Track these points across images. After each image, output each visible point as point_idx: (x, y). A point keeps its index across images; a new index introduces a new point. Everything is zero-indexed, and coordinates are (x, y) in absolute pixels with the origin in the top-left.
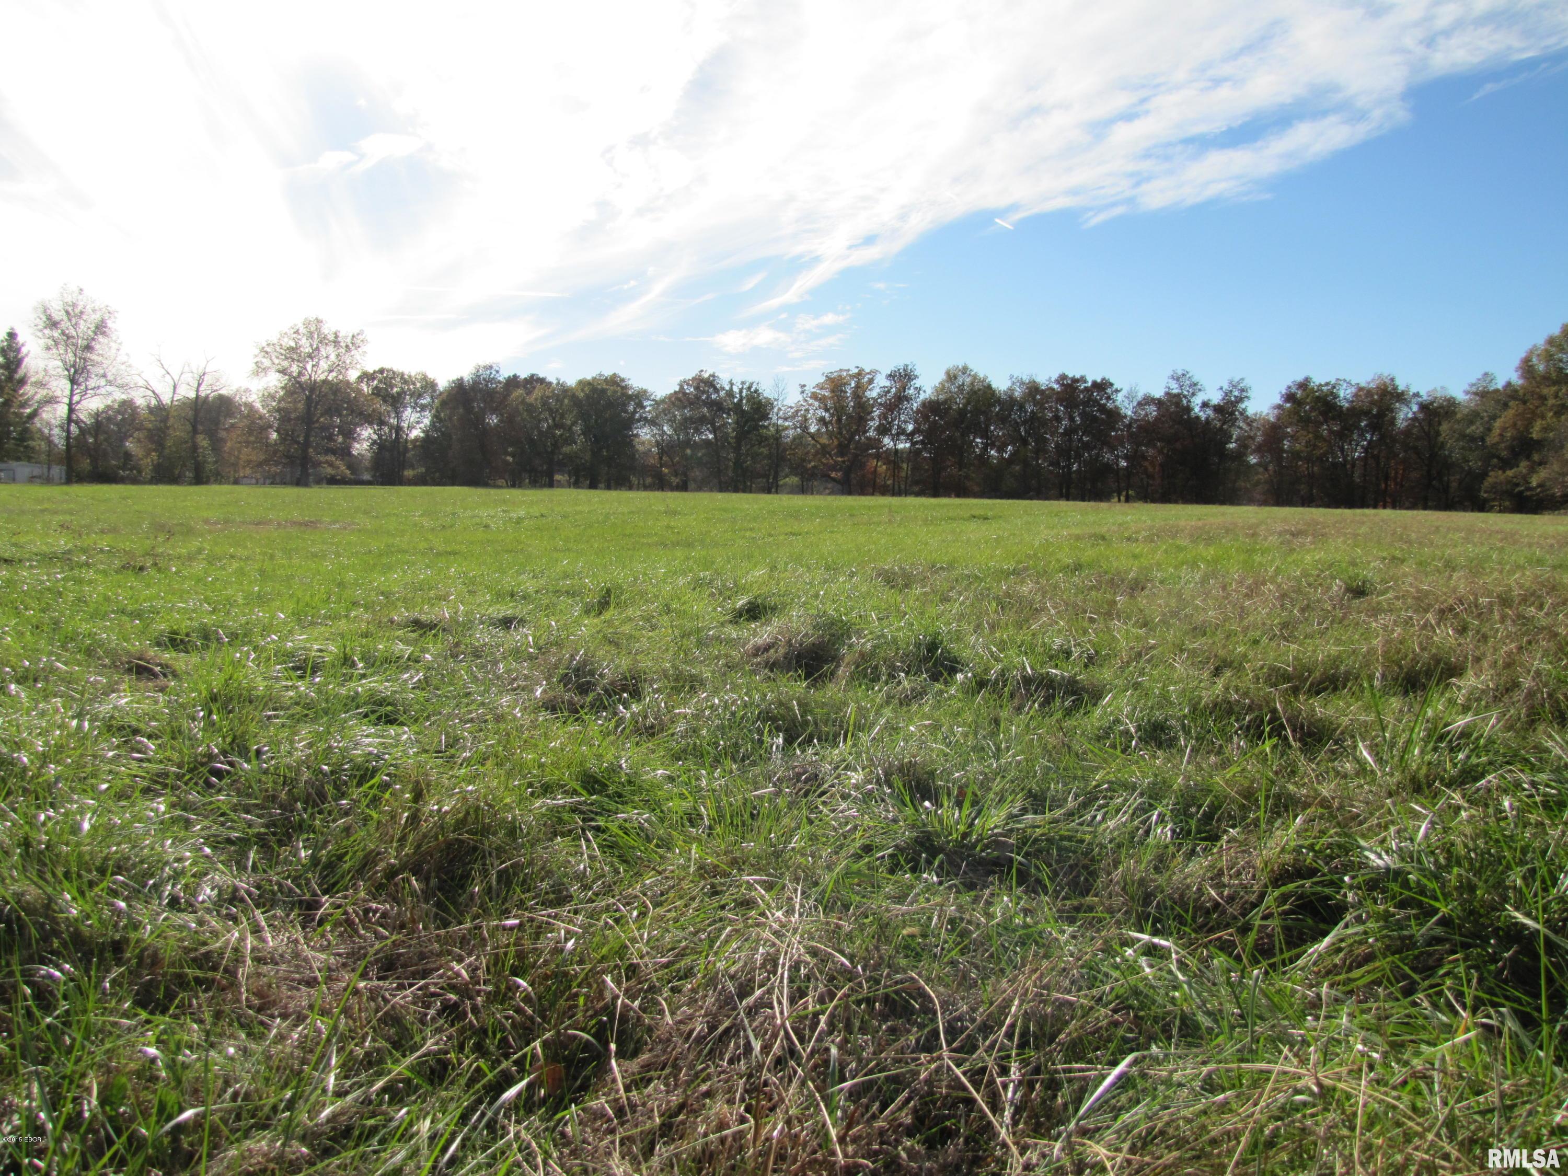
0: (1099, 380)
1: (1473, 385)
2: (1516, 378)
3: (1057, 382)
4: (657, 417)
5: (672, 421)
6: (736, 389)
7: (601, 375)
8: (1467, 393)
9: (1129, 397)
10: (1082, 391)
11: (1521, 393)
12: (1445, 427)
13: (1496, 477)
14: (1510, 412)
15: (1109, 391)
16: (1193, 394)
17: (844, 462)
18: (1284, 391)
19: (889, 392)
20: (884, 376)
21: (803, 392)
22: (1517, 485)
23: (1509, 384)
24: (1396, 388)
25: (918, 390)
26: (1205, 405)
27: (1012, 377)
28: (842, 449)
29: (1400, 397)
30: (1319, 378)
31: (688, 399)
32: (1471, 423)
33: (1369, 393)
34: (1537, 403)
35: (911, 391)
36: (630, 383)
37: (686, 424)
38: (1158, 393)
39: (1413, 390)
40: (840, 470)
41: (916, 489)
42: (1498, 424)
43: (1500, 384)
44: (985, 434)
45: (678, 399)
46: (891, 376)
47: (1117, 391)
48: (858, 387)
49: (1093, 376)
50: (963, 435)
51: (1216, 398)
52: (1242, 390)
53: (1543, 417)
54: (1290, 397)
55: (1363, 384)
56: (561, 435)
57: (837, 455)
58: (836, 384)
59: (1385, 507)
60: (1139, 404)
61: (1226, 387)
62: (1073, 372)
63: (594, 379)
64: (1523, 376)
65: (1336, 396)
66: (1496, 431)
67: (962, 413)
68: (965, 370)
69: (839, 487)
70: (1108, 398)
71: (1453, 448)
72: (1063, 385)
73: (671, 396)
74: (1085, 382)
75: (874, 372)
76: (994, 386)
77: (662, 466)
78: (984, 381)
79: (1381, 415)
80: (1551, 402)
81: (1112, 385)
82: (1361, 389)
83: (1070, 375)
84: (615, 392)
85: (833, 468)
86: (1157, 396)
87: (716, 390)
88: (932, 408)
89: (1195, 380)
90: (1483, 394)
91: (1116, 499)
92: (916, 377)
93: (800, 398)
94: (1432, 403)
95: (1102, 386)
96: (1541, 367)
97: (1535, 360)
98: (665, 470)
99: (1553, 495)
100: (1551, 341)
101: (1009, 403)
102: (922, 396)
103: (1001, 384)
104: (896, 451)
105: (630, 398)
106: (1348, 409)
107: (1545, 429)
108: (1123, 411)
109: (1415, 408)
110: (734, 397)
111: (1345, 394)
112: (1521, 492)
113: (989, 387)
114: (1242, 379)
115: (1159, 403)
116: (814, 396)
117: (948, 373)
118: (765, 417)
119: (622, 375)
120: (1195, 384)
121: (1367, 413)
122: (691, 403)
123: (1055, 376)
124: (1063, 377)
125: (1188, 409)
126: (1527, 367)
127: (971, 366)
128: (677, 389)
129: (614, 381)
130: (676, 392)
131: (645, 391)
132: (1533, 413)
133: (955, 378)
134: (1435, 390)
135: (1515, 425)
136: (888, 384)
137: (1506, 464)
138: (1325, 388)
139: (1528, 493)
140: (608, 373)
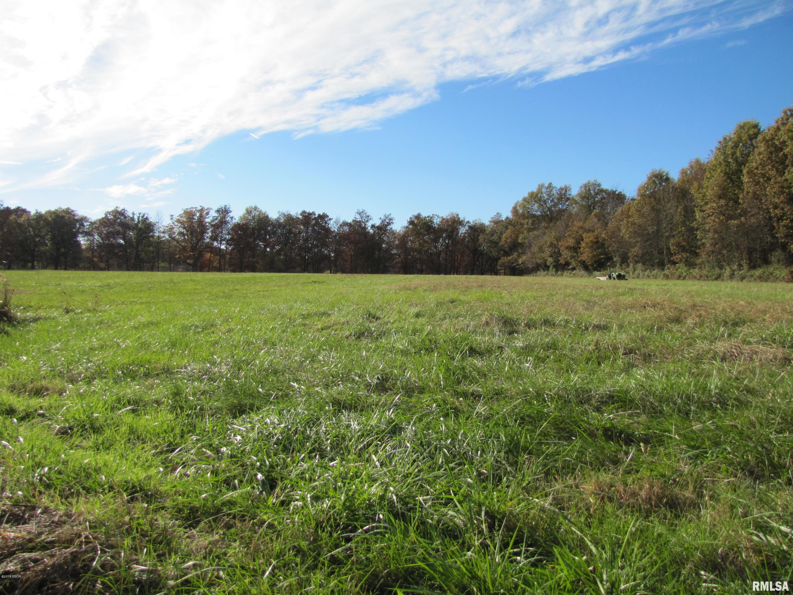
0: (321, 214)
1: (492, 218)
2: (510, 215)
3: (301, 214)
4: (92, 231)
5: (100, 234)
6: (136, 217)
7: (60, 208)
8: (491, 222)
9: (336, 222)
10: (313, 219)
11: (513, 222)
12: (481, 237)
13: (504, 260)
14: (509, 231)
15: (326, 219)
16: (367, 221)
17: (194, 255)
18: (409, 220)
19: (216, 219)
20: (214, 211)
21: (172, 219)
22: (513, 263)
23: (507, 218)
24: (459, 219)
25: (232, 218)
26: (373, 226)
27: (279, 212)
28: (193, 249)
29: (461, 223)
30: (425, 214)
31: (110, 223)
32: (492, 235)
33: (447, 221)
34: (520, 227)
35: (228, 219)
36: (77, 213)
37: (109, 235)
38: (350, 220)
39: (466, 220)
40: (192, 259)
41: (231, 268)
42: (504, 235)
43: (504, 218)
44: (264, 240)
45: (104, 222)
46: (218, 211)
47: (330, 219)
48: (201, 216)
49: (319, 212)
50: (255, 241)
51: (378, 223)
52: (391, 219)
53: (523, 233)
54: (411, 223)
55: (445, 217)
56: (39, 241)
57: (190, 251)
58: (189, 214)
59: (454, 274)
60: (341, 225)
61: (383, 218)
62: (309, 210)
63: (57, 210)
64: (514, 216)
65: (432, 222)
66: (503, 240)
67: (253, 229)
68: (256, 208)
69: (191, 267)
70: (326, 223)
71: (484, 247)
72: (303, 216)
73: (100, 220)
74: (315, 215)
75: (209, 209)
76: (270, 216)
77: (93, 257)
78: (265, 214)
79: (453, 231)
80: (525, 226)
81: (328, 216)
82: (443, 219)
83: (308, 212)
84: (69, 217)
85: (189, 258)
86: (349, 222)
87: (125, 217)
88: (238, 227)
89: (368, 214)
90: (497, 222)
91: (329, 271)
92: (231, 212)
93: (170, 222)
94: (475, 226)
95: (323, 217)
96: (521, 211)
97: (518, 208)
98: (96, 259)
99: (528, 268)
100: (525, 200)
101: (277, 225)
102: (235, 221)
103: (273, 215)
104: (220, 248)
105: (77, 221)
106: (438, 228)
107: (524, 238)
108: (332, 229)
109: (467, 228)
110: (134, 221)
111: (437, 221)
112: (515, 266)
113: (267, 217)
114: (390, 214)
115: (349, 225)
116: (178, 221)
117: (247, 210)
118: (152, 231)
119: (72, 208)
120: (368, 216)
121: (446, 231)
122: (112, 224)
123: (300, 212)
124: (304, 212)
125: (365, 228)
126: (515, 211)
127: (258, 207)
128: (104, 216)
129: (68, 212)
130: (103, 218)
131: (86, 218)
132: (518, 231)
133: (251, 212)
134: (476, 220)
135: (511, 236)
136: (216, 215)
137: (507, 254)
138: (427, 219)
139: (517, 267)
140: (64, 207)
